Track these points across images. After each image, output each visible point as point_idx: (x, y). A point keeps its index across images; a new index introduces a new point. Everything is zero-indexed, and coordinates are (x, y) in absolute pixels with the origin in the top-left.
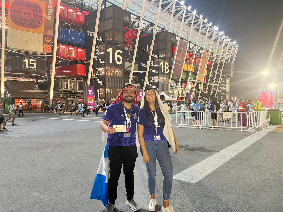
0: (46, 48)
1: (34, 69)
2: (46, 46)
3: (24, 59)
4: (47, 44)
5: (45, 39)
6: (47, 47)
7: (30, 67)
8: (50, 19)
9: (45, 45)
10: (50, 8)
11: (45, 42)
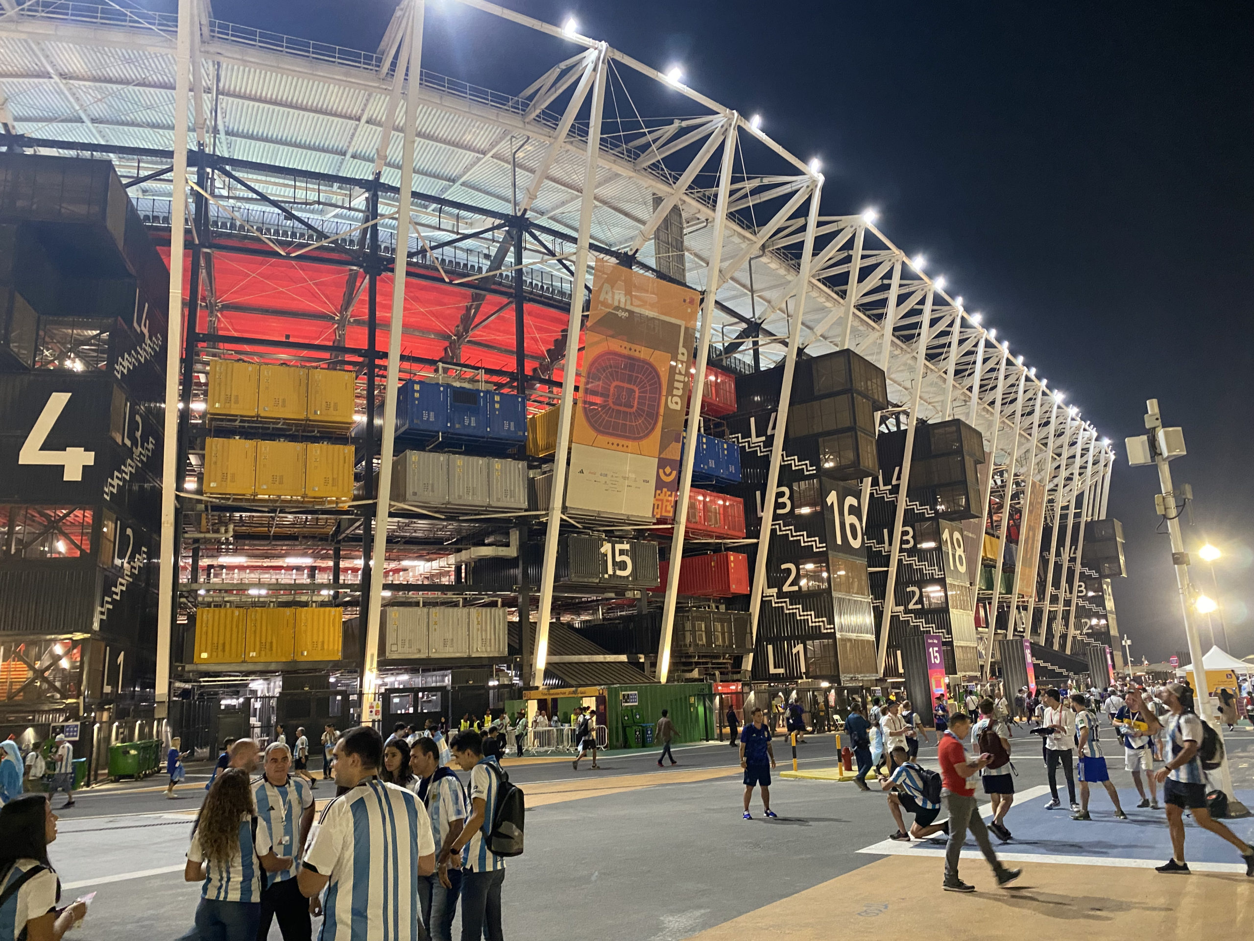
0: (660, 503)
1: (628, 577)
2: (661, 497)
3: (602, 546)
4: (665, 490)
5: (661, 471)
6: (662, 500)
7: (619, 573)
8: (678, 407)
9: (658, 492)
10: (680, 373)
11: (660, 485)
